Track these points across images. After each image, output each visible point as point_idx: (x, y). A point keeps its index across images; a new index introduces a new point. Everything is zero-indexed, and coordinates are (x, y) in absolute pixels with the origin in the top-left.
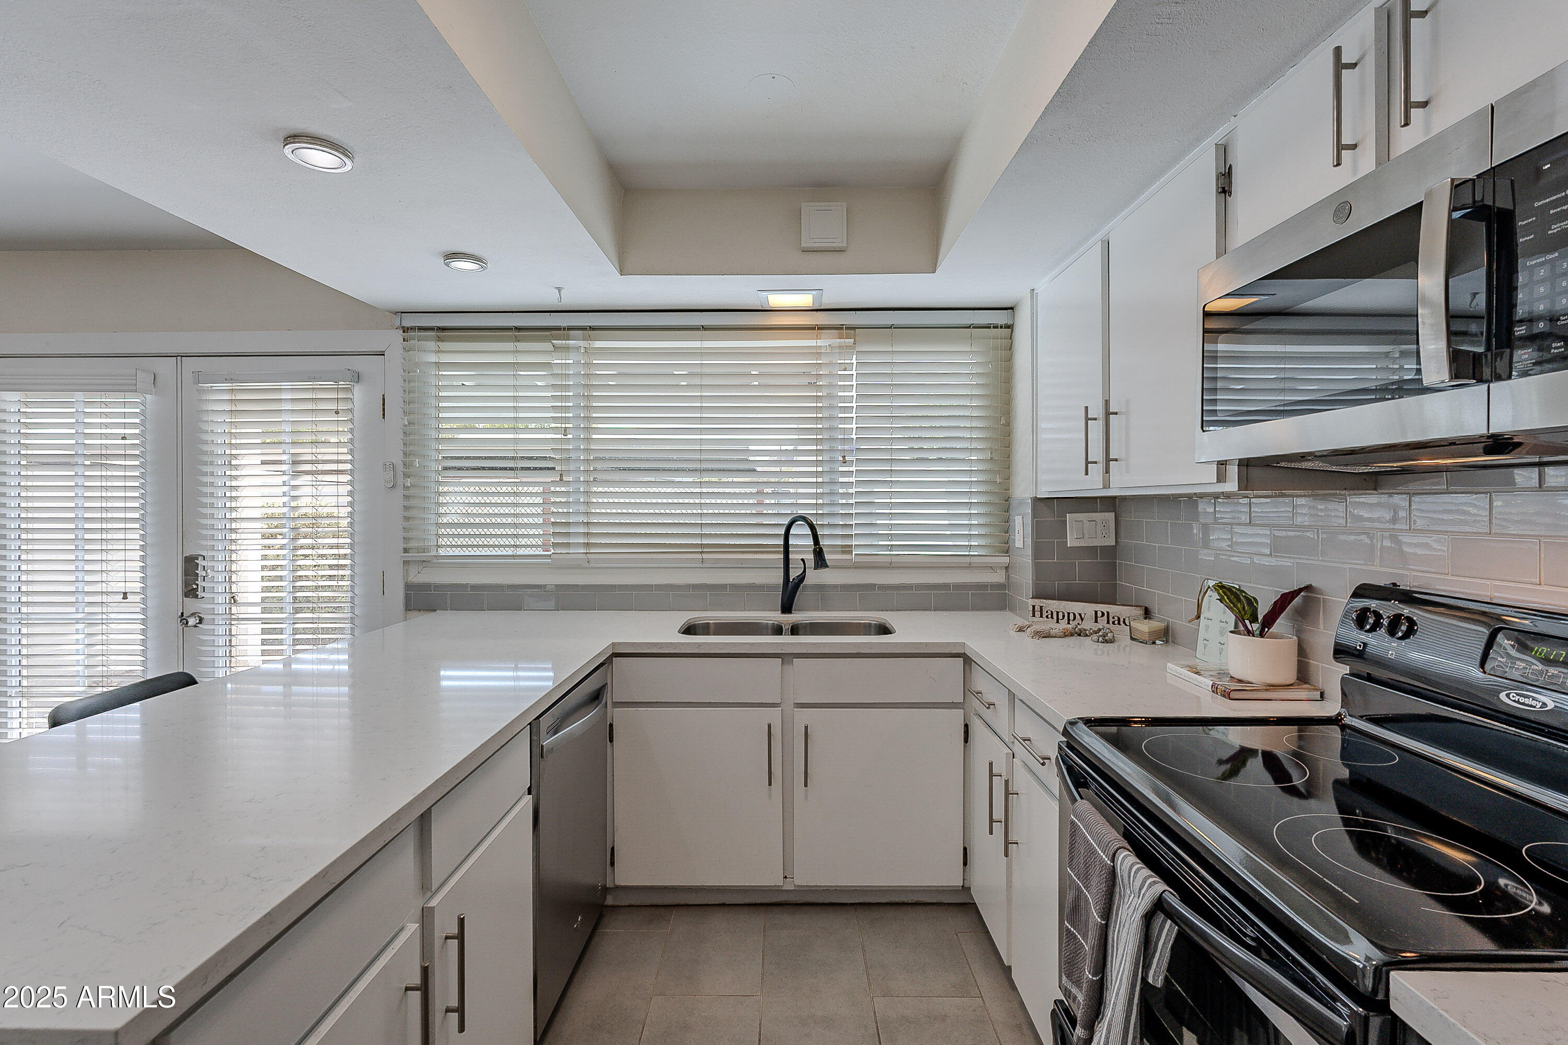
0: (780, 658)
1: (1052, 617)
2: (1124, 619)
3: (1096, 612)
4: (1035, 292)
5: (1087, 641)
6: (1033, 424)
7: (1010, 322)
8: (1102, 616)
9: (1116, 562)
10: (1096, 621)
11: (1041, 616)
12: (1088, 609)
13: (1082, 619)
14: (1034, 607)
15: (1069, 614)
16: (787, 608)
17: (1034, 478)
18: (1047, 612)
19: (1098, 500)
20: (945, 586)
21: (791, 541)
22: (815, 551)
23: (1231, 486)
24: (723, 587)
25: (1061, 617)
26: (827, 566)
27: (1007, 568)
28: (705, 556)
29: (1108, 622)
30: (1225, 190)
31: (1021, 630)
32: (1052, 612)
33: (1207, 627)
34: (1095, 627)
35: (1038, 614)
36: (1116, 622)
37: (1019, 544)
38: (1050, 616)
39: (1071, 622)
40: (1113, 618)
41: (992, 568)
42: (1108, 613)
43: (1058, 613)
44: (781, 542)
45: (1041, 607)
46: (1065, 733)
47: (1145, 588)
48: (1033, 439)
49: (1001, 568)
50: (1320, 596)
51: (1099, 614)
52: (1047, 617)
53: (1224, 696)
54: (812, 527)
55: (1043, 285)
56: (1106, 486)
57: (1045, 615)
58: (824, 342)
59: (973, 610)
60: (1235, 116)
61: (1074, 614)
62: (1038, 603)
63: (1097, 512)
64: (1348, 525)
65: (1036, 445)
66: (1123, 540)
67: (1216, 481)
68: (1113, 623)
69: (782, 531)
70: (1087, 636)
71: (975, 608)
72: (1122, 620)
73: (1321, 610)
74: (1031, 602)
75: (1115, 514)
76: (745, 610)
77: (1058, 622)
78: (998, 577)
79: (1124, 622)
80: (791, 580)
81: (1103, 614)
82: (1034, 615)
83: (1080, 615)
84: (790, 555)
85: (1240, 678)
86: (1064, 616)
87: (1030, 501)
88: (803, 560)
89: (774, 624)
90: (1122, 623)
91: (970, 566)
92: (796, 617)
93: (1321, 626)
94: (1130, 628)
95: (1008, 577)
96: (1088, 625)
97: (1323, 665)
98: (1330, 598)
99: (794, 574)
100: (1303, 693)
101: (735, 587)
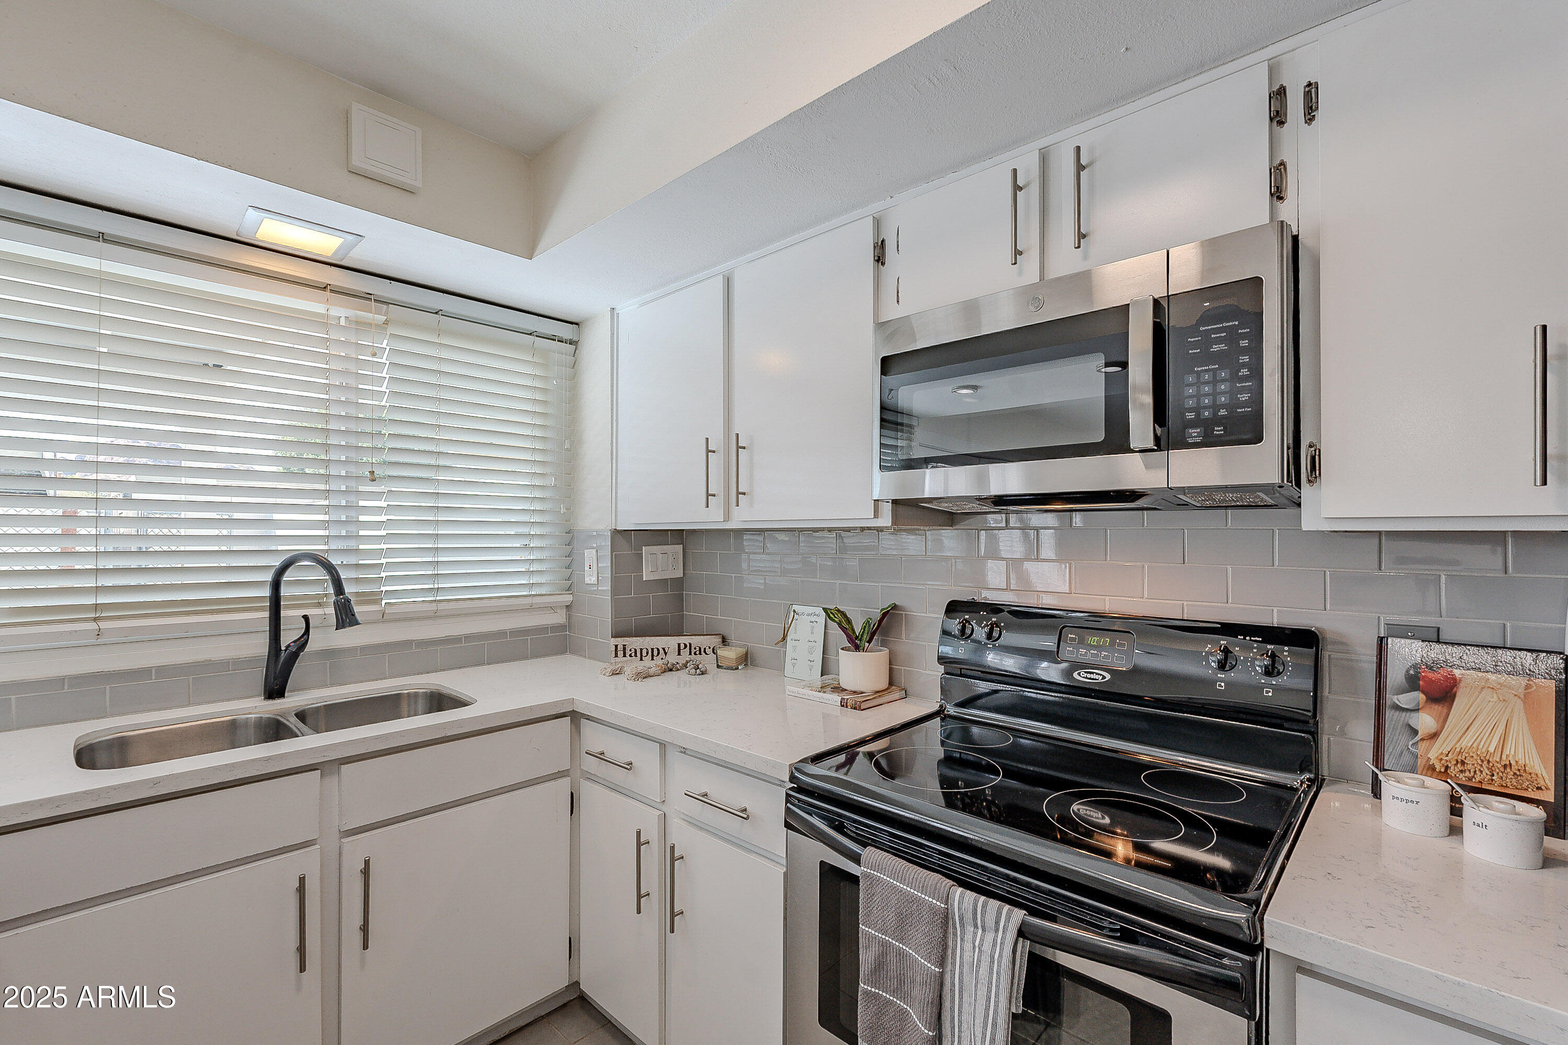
0: (317, 769)
1: (636, 655)
2: (705, 649)
3: (679, 645)
4: (617, 311)
5: (682, 674)
6: (612, 452)
7: (575, 339)
8: (685, 648)
9: (683, 593)
10: (679, 654)
11: (625, 656)
12: (671, 642)
13: (666, 654)
14: (616, 646)
15: (652, 649)
16: (275, 690)
17: (614, 507)
18: (630, 650)
19: (669, 532)
20: (502, 634)
21: (284, 591)
22: (336, 604)
23: (886, 520)
24: (142, 673)
25: (644, 654)
26: (357, 623)
27: (568, 607)
28: (104, 625)
29: (690, 654)
30: (880, 259)
31: (615, 673)
32: (636, 650)
33: (795, 647)
34: (682, 660)
35: (620, 653)
36: (698, 653)
37: (590, 579)
38: (633, 654)
39: (655, 658)
40: (695, 649)
41: (552, 608)
42: (690, 644)
43: (641, 650)
44: (266, 592)
45: (624, 645)
46: (793, 779)
47: (719, 617)
48: (612, 467)
49: (561, 607)
50: (902, 612)
51: (682, 646)
52: (630, 656)
53: (855, 708)
54: (330, 569)
55: (628, 308)
56: (727, 518)
57: (628, 653)
58: (341, 311)
59: (532, 657)
60: (891, 197)
61: (658, 650)
62: (620, 641)
63: (668, 544)
64: (928, 554)
65: (617, 473)
66: (690, 572)
67: (873, 517)
68: (695, 653)
69: (269, 577)
70: (678, 670)
71: (536, 655)
72: (702, 650)
73: (904, 623)
74: (614, 641)
75: (683, 546)
76: (188, 705)
77: (641, 660)
78: (559, 618)
79: (705, 651)
80: (283, 648)
81: (686, 646)
82: (616, 656)
83: (664, 649)
84: (282, 612)
85: (853, 689)
86: (647, 653)
87: (609, 534)
88: (306, 618)
89: (261, 718)
90: (702, 652)
91: (531, 609)
92: (293, 701)
93: (904, 636)
94: (717, 656)
95: (569, 617)
96: (672, 658)
97: (905, 668)
98: (909, 613)
99: (288, 638)
100: (896, 694)
101: (162, 671)
